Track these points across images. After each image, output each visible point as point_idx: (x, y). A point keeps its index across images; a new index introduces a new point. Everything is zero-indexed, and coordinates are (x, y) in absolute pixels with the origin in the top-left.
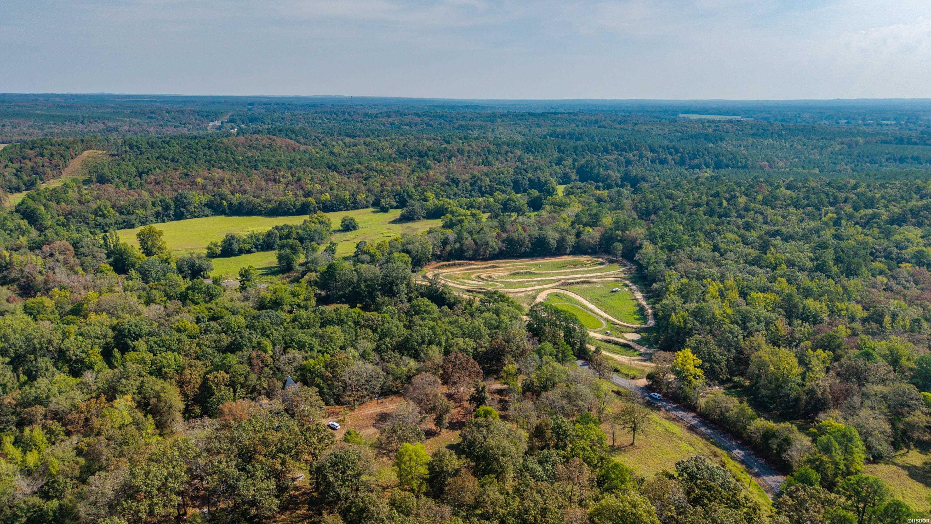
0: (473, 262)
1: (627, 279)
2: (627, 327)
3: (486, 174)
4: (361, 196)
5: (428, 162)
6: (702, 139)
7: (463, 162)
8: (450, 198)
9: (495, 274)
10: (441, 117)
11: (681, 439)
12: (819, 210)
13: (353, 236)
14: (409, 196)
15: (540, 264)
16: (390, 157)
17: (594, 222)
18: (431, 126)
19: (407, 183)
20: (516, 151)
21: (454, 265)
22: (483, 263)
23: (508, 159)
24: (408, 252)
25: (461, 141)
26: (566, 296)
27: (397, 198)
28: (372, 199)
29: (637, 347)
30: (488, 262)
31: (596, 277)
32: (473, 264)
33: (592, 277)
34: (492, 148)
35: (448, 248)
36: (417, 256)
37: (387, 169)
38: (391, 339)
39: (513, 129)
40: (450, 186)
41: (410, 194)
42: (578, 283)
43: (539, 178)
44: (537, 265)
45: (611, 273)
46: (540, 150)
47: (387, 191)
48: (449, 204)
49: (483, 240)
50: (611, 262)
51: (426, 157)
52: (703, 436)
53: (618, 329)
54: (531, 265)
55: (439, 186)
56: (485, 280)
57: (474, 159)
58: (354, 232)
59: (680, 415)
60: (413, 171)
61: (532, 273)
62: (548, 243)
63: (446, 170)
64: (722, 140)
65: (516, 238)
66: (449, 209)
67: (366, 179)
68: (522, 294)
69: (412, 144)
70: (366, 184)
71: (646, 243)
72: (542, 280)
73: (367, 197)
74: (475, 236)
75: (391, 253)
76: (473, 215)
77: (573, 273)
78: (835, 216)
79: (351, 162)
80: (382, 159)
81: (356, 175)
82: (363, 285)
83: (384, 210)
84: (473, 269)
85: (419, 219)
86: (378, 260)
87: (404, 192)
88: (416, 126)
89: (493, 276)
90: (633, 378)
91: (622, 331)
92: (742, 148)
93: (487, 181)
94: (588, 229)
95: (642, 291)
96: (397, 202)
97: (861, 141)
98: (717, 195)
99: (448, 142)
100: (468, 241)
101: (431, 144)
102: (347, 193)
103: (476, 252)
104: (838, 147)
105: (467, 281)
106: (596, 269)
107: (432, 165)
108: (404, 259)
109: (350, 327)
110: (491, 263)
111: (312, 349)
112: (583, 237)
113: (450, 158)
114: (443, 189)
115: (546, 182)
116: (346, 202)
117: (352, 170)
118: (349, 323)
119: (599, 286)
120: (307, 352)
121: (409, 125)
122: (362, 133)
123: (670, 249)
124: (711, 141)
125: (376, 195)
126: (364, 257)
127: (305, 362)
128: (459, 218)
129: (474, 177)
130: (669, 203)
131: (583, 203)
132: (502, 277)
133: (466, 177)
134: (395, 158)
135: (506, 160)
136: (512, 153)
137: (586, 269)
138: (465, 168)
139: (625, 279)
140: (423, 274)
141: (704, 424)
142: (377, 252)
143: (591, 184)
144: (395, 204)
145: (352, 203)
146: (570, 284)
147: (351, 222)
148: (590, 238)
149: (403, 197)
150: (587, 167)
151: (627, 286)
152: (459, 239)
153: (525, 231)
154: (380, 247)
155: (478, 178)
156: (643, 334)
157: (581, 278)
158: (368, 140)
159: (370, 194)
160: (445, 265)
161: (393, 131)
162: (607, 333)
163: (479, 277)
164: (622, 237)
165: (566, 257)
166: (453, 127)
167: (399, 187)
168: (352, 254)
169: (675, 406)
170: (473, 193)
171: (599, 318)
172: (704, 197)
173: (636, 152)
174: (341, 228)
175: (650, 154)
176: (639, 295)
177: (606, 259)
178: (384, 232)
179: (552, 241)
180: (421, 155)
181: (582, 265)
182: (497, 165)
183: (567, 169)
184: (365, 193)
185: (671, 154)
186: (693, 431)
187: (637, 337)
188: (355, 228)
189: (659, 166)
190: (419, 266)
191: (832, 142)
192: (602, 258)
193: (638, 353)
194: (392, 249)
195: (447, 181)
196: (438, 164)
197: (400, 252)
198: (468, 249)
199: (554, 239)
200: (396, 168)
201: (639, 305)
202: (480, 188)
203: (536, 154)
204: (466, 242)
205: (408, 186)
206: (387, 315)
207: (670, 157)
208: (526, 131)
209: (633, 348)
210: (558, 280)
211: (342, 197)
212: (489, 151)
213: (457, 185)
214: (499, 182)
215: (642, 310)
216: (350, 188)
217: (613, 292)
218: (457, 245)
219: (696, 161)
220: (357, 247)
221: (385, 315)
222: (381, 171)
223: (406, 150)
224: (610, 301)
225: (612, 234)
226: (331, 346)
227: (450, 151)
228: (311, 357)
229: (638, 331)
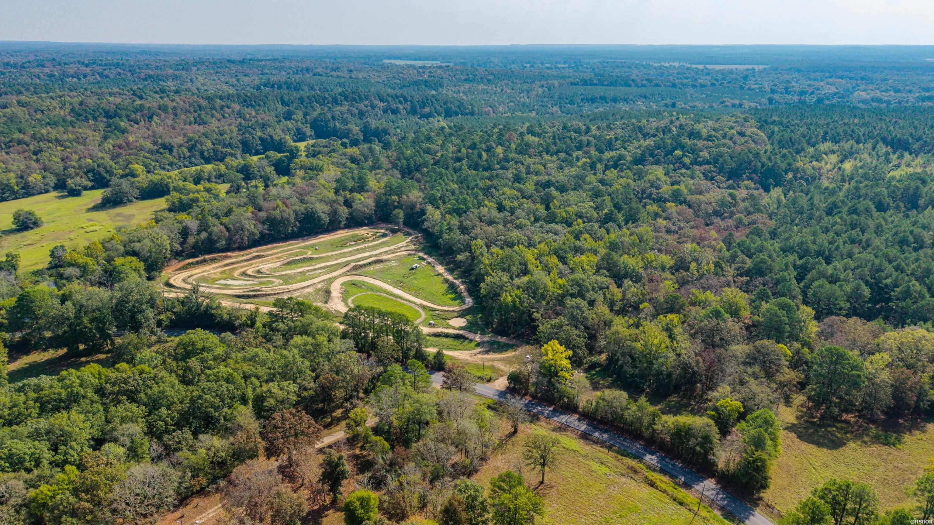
0: (229, 254)
1: (420, 251)
2: (448, 311)
3: (205, 135)
4: (35, 178)
5: (122, 124)
6: (423, 87)
7: (169, 122)
8: (164, 169)
9: (265, 266)
10: (117, 65)
11: (586, 456)
12: (570, 155)
13: (37, 237)
14: (107, 171)
15: (315, 245)
16: (64, 121)
17: (361, 188)
18: (107, 77)
19: (100, 154)
20: (233, 105)
21: (204, 261)
22: (242, 253)
23: (226, 115)
24: (134, 254)
25: (157, 96)
26: (363, 283)
27: (90, 175)
28: (52, 180)
29: (470, 336)
30: (249, 251)
31: (385, 252)
32: (230, 257)
33: (381, 253)
34: (204, 103)
35: (191, 240)
36: (150, 257)
37: (65, 137)
38: (169, 409)
39: (215, 78)
40: (161, 153)
41: (109, 169)
42: (370, 264)
43: (271, 137)
44: (312, 246)
45: (400, 245)
46: (261, 103)
47: (74, 167)
48: (170, 177)
49: (238, 225)
50: (394, 232)
51: (117, 119)
52: (602, 444)
53: (439, 316)
54: (305, 247)
55: (147, 155)
56: (254, 277)
57: (183, 117)
58: (36, 230)
59: (564, 421)
60: (106, 138)
61: (311, 259)
62: (319, 217)
63: (150, 132)
64: (442, 86)
65: (279, 217)
66: (171, 185)
67: (35, 153)
68: (310, 290)
69: (92, 101)
70: (37, 161)
71: (429, 208)
72: (327, 266)
73: (44, 178)
74: (225, 220)
75: (109, 260)
76: (208, 190)
77: (358, 251)
78: (588, 160)
79: (7, 131)
80: (53, 124)
81: (19, 148)
82: (85, 320)
83: (75, 193)
84: (233, 264)
85: (130, 201)
86: (93, 271)
87: (98, 166)
88: (85, 77)
89: (263, 270)
90: (489, 381)
91: (444, 317)
92: (462, 94)
93: (209, 144)
94: (357, 196)
95: (441, 264)
96: (91, 181)
97: (556, 83)
98: (473, 146)
99: (141, 98)
100: (217, 229)
101: (118, 100)
102: (12, 175)
103: (230, 240)
104: (540, 90)
105: (230, 282)
106: (381, 244)
107: (129, 128)
108: (133, 265)
109: (92, 402)
110: (254, 252)
111: (38, 464)
112: (355, 206)
113: (151, 117)
114: (153, 158)
115: (280, 140)
116: (12, 188)
117: (10, 142)
118: (89, 395)
119: (394, 264)
120: (29, 471)
121: (76, 75)
122: (9, 89)
123: (459, 212)
124: (431, 87)
125: (57, 175)
126: (69, 271)
127: (32, 493)
128: (191, 196)
129: (190, 140)
130: (428, 158)
131: (337, 165)
132: (275, 270)
133: (180, 140)
134: (71, 122)
135: (224, 117)
136: (228, 107)
137: (371, 244)
138: (174, 128)
139: (416, 250)
140: (164, 280)
141: (596, 429)
142: (89, 260)
143: (335, 141)
144: (90, 184)
145: (23, 188)
146: (361, 266)
147: (31, 217)
148: (364, 206)
149: (99, 174)
150: (321, 121)
151: (423, 259)
152: (204, 227)
153: (286, 206)
154: (89, 251)
155: (197, 141)
156: (468, 317)
157: (370, 257)
158: (23, 98)
159: (47, 174)
160: (192, 263)
161: (56, 86)
162: (430, 324)
163: (244, 274)
164: (398, 203)
165: (342, 231)
166: (139, 77)
167: (91, 161)
168: (46, 265)
169: (551, 409)
170: (193, 159)
171: (413, 305)
172: (464, 150)
173: (366, 102)
174: (14, 227)
175: (381, 104)
176: (440, 269)
177: (387, 229)
178: (84, 226)
179: (323, 216)
180: (108, 115)
181: (364, 239)
182: (214, 124)
183: (299, 123)
184: (40, 173)
185: (401, 103)
186: (587, 439)
187: (461, 322)
188: (36, 224)
189: (392, 117)
190: (156, 270)
191: (534, 86)
192: (382, 228)
193: (473, 344)
194: (112, 254)
195: (156, 147)
196: (136, 126)
197: (123, 256)
198: (219, 238)
199: (324, 213)
200: (78, 135)
201: (446, 281)
202: (202, 153)
203: (257, 108)
204: (215, 229)
205: (102, 158)
206: (145, 367)
207: (401, 107)
208: (233, 81)
209: (467, 338)
210: (347, 264)
211: (5, 182)
212: (200, 107)
213: (171, 151)
214: (224, 144)
215: (452, 287)
216: (14, 168)
217: (412, 269)
218: (204, 235)
219: (427, 110)
220: (52, 254)
221: (143, 366)
222: (57, 140)
223: (85, 111)
224: (416, 282)
225: (387, 200)
226: (72, 448)
227: (149, 108)
228: (40, 478)
229: (462, 314)
